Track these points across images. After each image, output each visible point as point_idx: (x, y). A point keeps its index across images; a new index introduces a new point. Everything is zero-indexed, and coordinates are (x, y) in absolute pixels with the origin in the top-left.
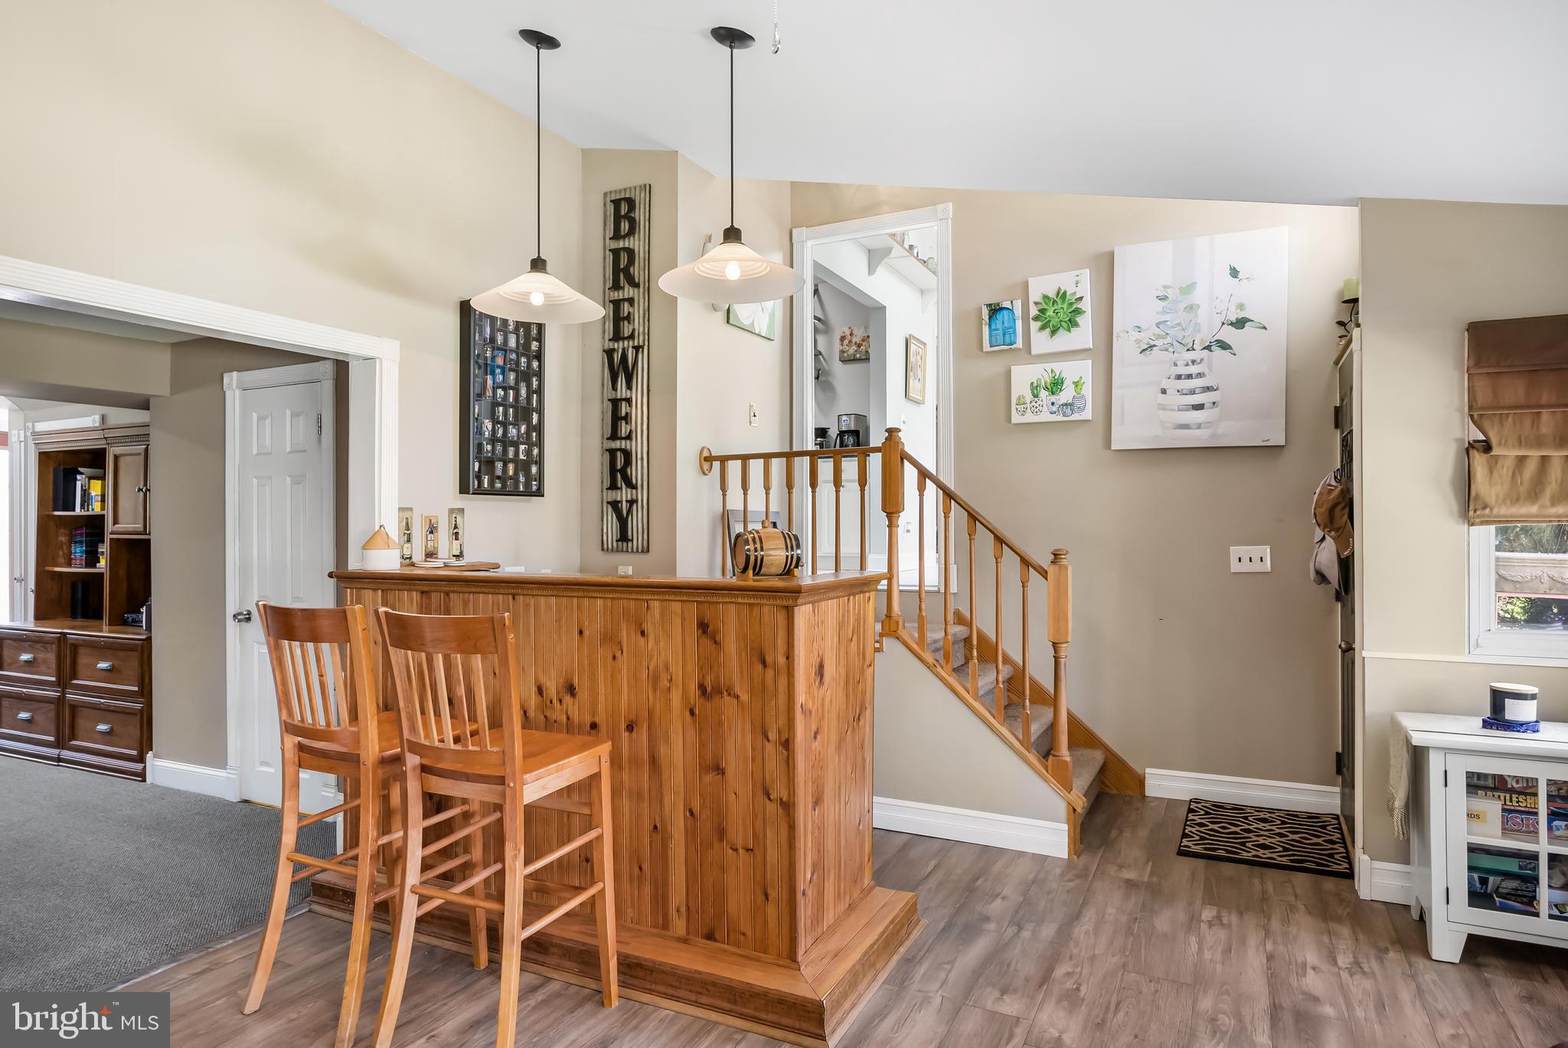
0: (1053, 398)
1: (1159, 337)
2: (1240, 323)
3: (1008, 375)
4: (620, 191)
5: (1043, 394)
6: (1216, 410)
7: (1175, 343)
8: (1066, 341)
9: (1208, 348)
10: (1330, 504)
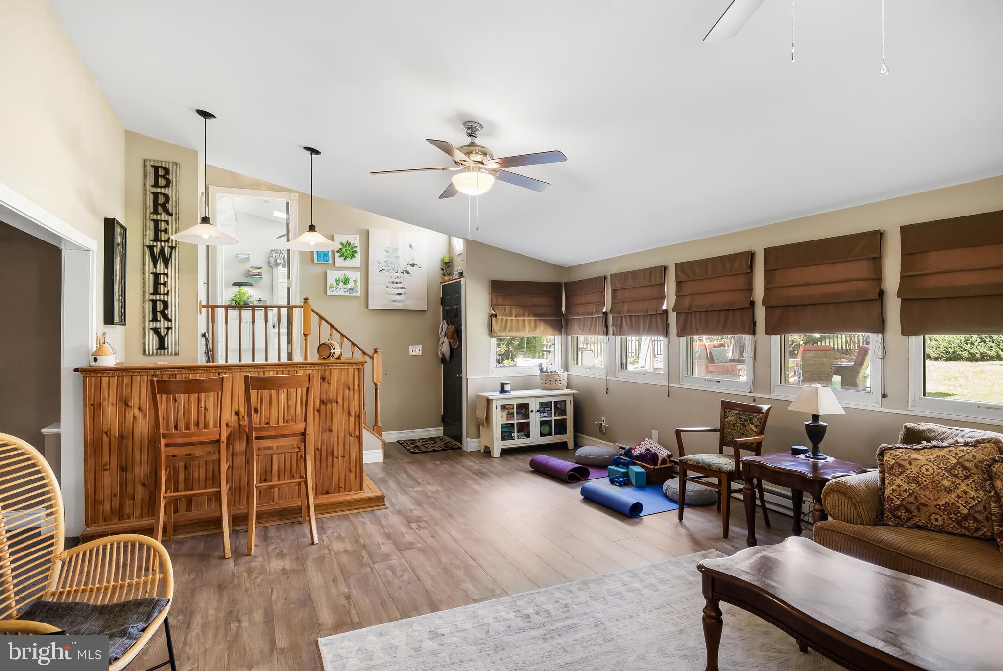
0: (345, 286)
1: (386, 266)
2: (413, 265)
3: (325, 274)
4: (158, 161)
5: (341, 284)
6: (406, 296)
7: (392, 269)
8: (349, 263)
9: (403, 273)
10: (452, 332)
